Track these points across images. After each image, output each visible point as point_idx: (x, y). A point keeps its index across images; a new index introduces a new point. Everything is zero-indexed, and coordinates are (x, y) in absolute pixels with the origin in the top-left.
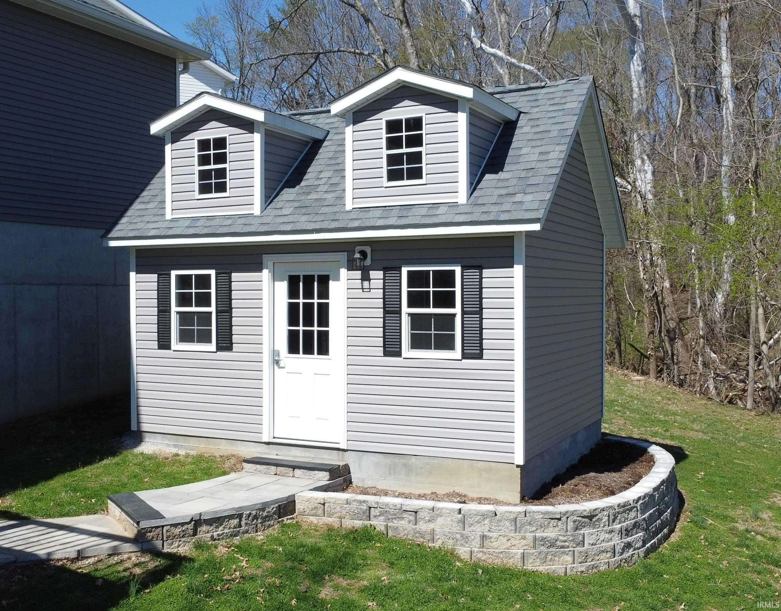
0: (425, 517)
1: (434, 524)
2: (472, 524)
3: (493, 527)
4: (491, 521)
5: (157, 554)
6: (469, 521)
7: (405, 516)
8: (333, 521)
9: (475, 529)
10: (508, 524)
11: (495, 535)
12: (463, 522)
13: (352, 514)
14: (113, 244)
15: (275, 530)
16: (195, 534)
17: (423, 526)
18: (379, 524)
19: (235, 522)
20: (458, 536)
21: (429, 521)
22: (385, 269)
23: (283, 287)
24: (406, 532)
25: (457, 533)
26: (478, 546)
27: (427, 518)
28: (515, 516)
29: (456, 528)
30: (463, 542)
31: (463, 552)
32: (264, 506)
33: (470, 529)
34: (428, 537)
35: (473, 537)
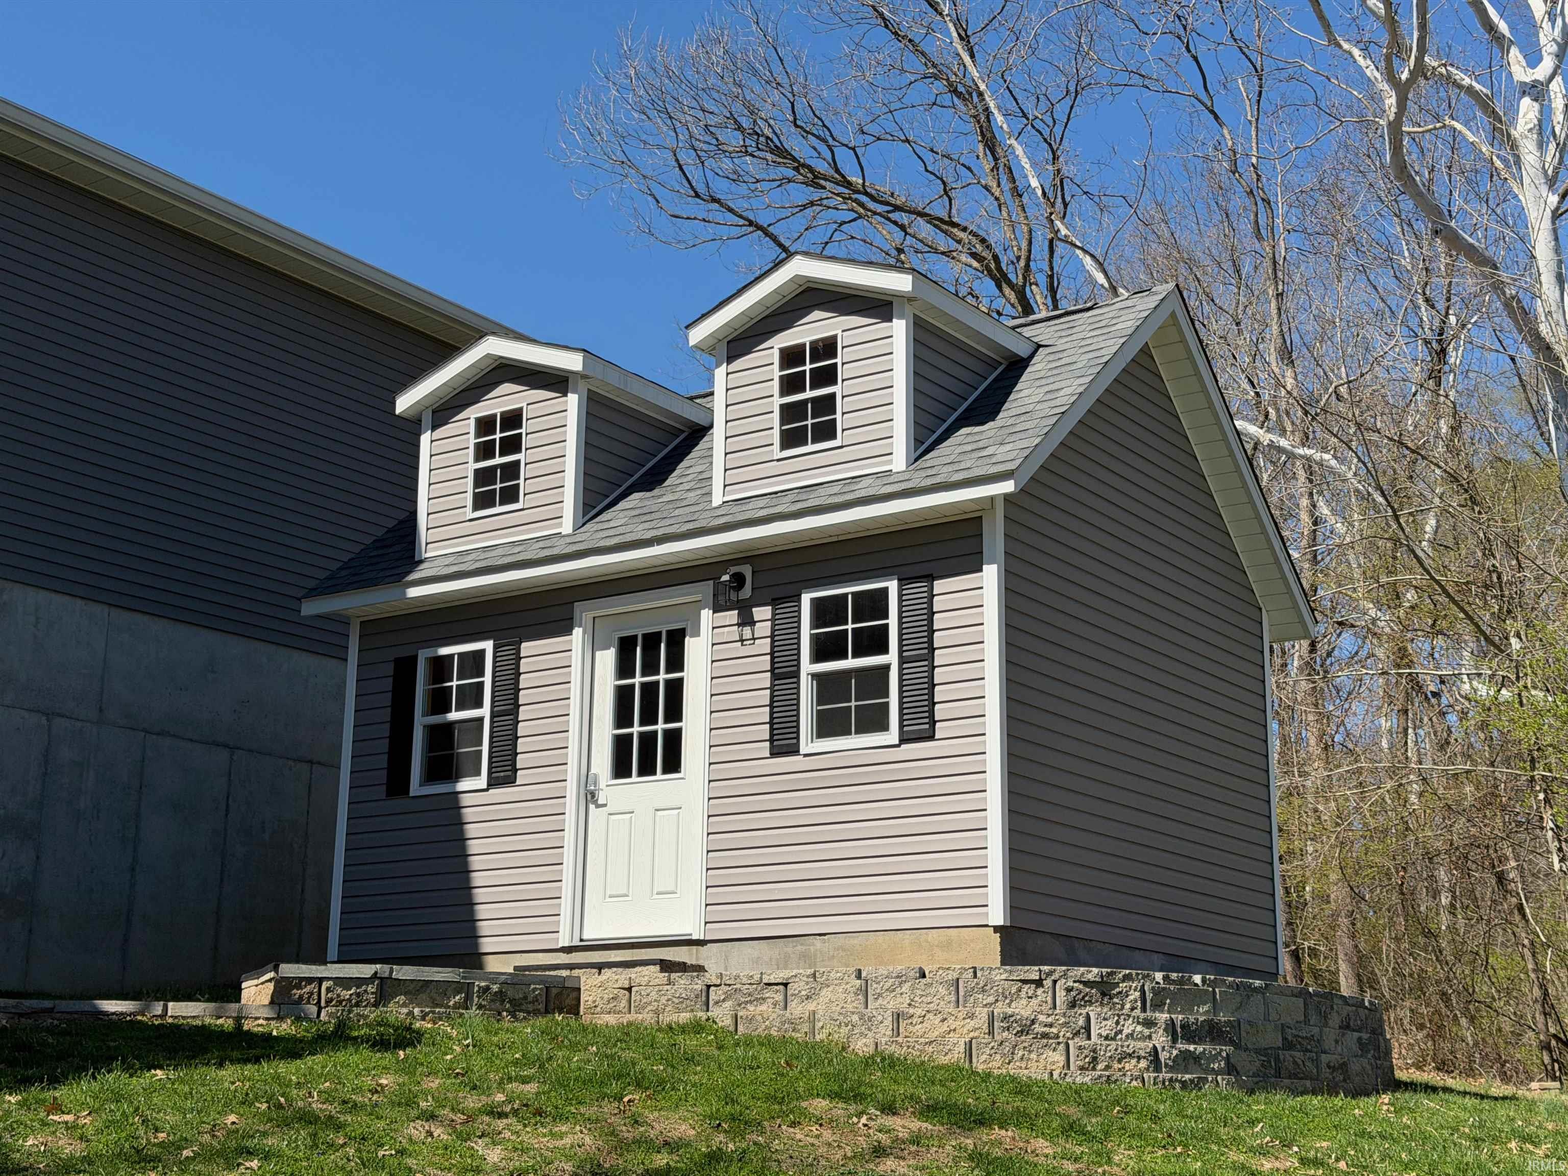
0: (800, 992)
1: (815, 1003)
2: (880, 995)
3: (916, 999)
4: (913, 989)
6: (873, 988)
7: (767, 995)
8: (644, 1019)
9: (885, 1003)
10: (942, 991)
11: (919, 1011)
12: (864, 992)
13: (676, 1001)
17: (797, 1009)
18: (723, 1015)
20: (855, 1018)
21: (808, 997)
22: (774, 602)
23: (607, 659)
24: (767, 1023)
25: (853, 1013)
26: (889, 1033)
27: (803, 993)
28: (956, 975)
29: (854, 1004)
30: (863, 1028)
31: (862, 1045)
33: (877, 1004)
34: (805, 1028)
35: (880, 1018)
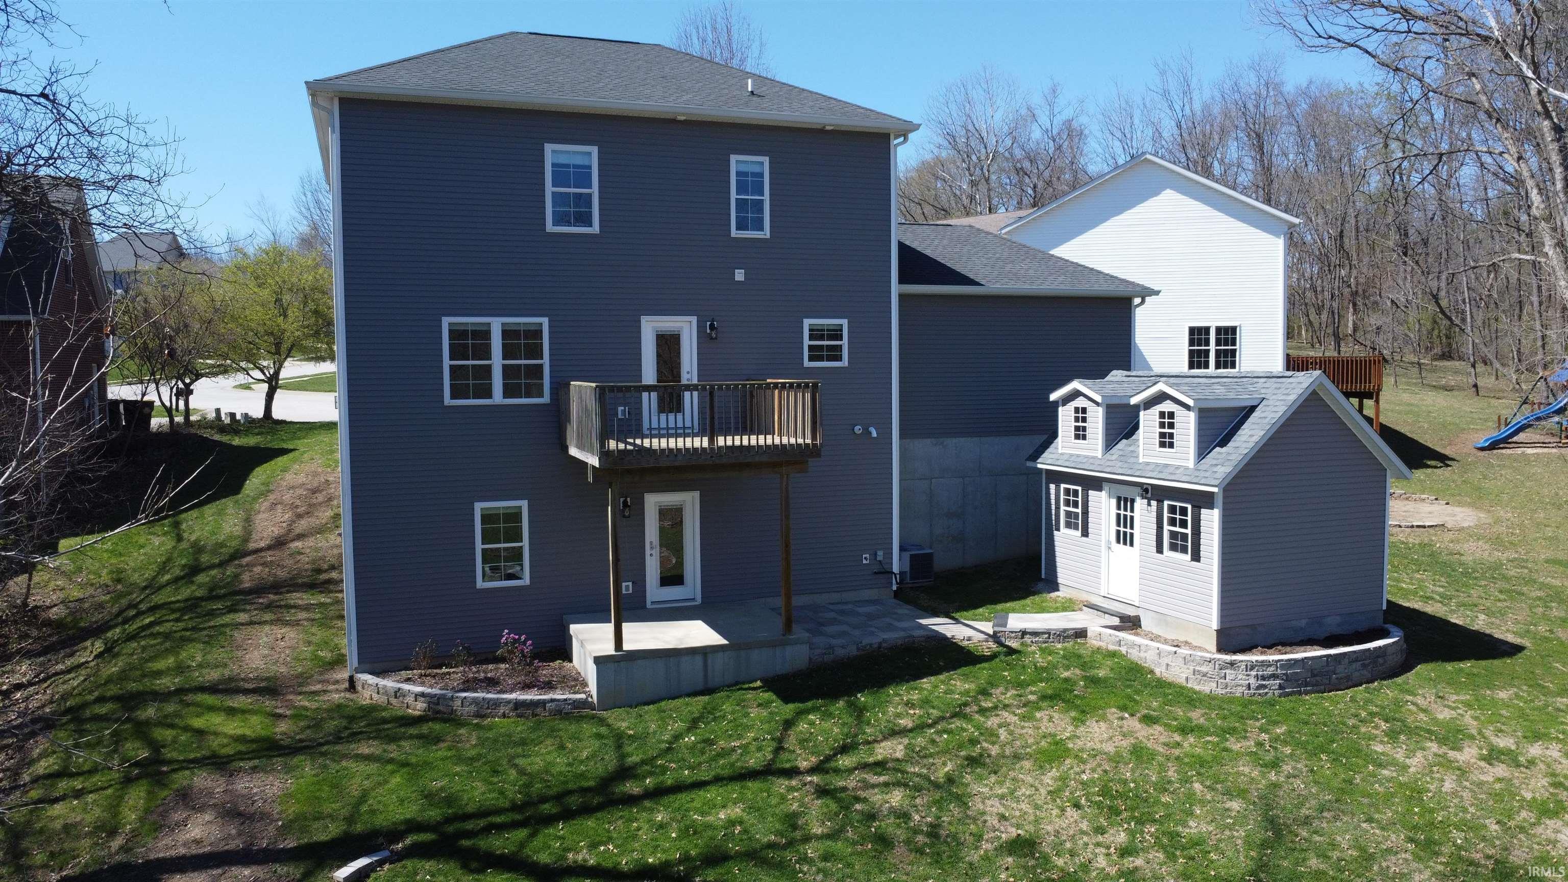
0: (1143, 649)
1: (1146, 654)
3: (1173, 660)
4: (1172, 657)
5: (1001, 644)
7: (1135, 647)
8: (1103, 644)
10: (1181, 659)
11: (1173, 664)
12: (1159, 654)
14: (1039, 466)
15: (1069, 645)
16: (1022, 638)
18: (1123, 650)
19: (1046, 636)
21: (1145, 652)
22: (1157, 501)
23: (1114, 502)
24: (1135, 656)
26: (1165, 669)
28: (1185, 655)
31: (1158, 671)
32: (1065, 630)
34: (1144, 661)
